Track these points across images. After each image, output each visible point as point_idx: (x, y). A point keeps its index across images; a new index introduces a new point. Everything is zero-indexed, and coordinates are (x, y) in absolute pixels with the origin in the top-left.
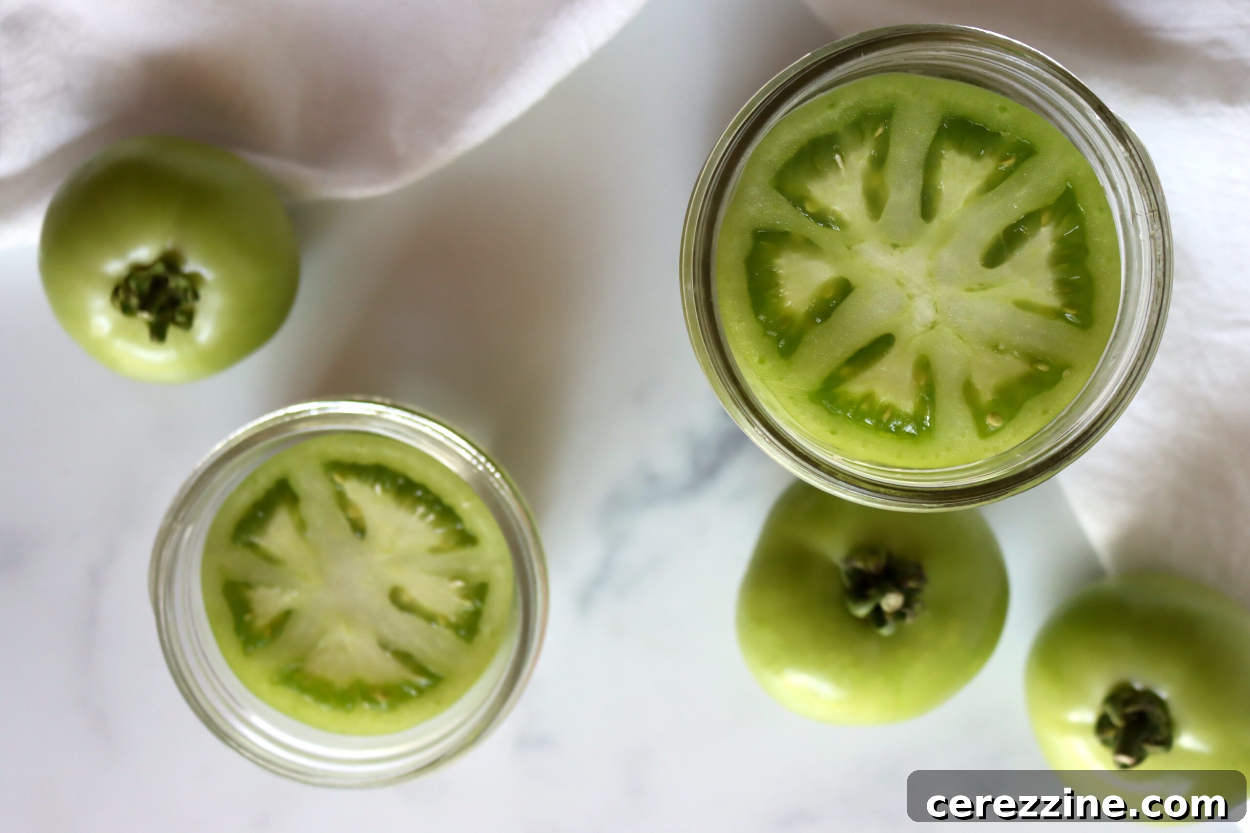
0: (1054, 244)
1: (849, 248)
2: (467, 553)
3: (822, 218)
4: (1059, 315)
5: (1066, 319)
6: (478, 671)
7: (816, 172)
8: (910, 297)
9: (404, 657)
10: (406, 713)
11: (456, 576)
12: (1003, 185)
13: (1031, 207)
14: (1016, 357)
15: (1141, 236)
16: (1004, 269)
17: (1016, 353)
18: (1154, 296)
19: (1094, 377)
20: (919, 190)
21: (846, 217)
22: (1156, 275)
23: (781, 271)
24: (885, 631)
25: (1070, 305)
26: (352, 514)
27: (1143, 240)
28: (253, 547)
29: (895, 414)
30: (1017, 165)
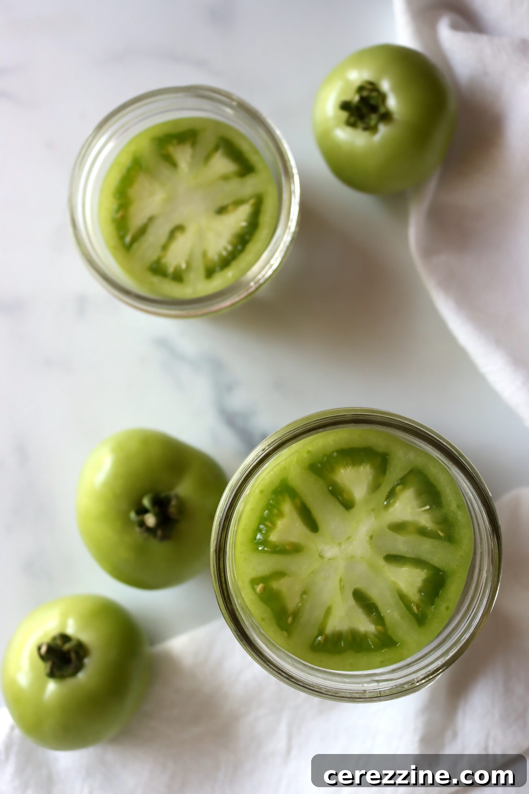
0: (364, 633)
1: (373, 510)
2: (201, 272)
3: (391, 495)
4: (321, 632)
5: (318, 636)
6: (130, 271)
7: (419, 494)
8: (340, 544)
9: (142, 231)
10: (110, 229)
11: (188, 264)
12: (402, 605)
13: (387, 620)
14: (298, 604)
15: (365, 685)
16: (352, 602)
17: (300, 604)
18: (330, 690)
19: (281, 650)
20: (403, 555)
21: (391, 510)
22: (342, 692)
23: (362, 468)
24: (133, 515)
25: (326, 639)
26: (230, 208)
27: (363, 686)
28: (216, 148)
29: (269, 530)
30: (413, 614)
